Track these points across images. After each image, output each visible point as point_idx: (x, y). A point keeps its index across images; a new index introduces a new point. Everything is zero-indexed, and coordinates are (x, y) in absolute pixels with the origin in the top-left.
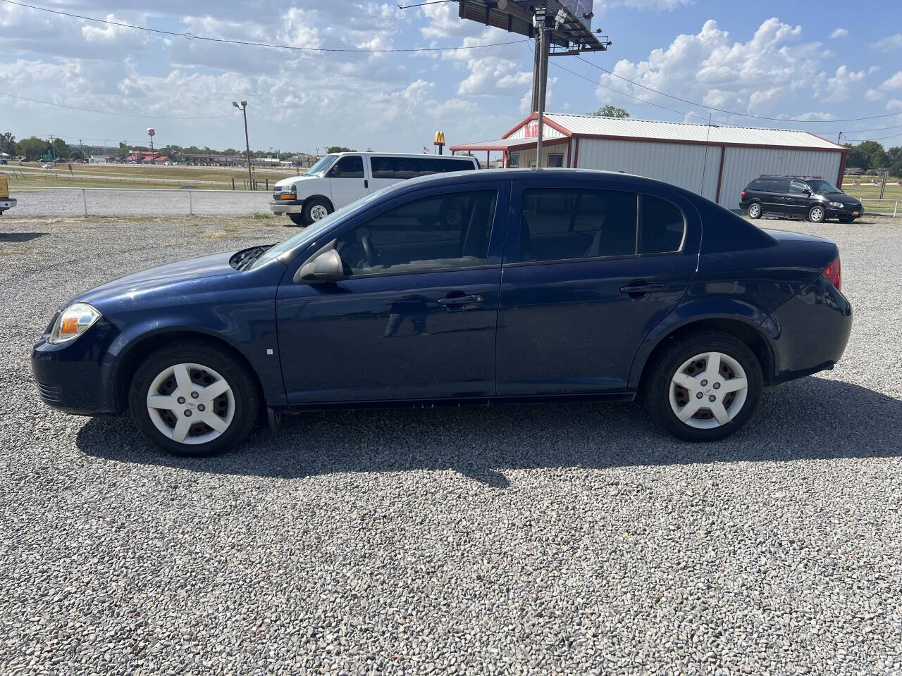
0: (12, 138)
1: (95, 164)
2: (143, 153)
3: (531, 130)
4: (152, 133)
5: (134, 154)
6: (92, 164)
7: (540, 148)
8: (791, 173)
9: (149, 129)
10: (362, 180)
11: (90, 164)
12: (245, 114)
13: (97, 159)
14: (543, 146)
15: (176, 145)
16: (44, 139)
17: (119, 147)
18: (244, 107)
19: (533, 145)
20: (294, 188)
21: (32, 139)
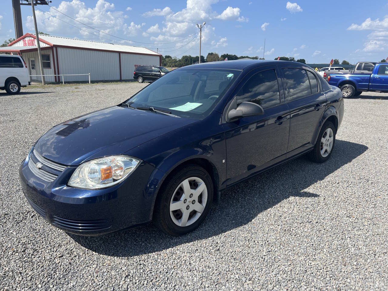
3: (27, 42)
7: (39, 51)
8: (152, 65)
14: (41, 50)
19: (36, 50)
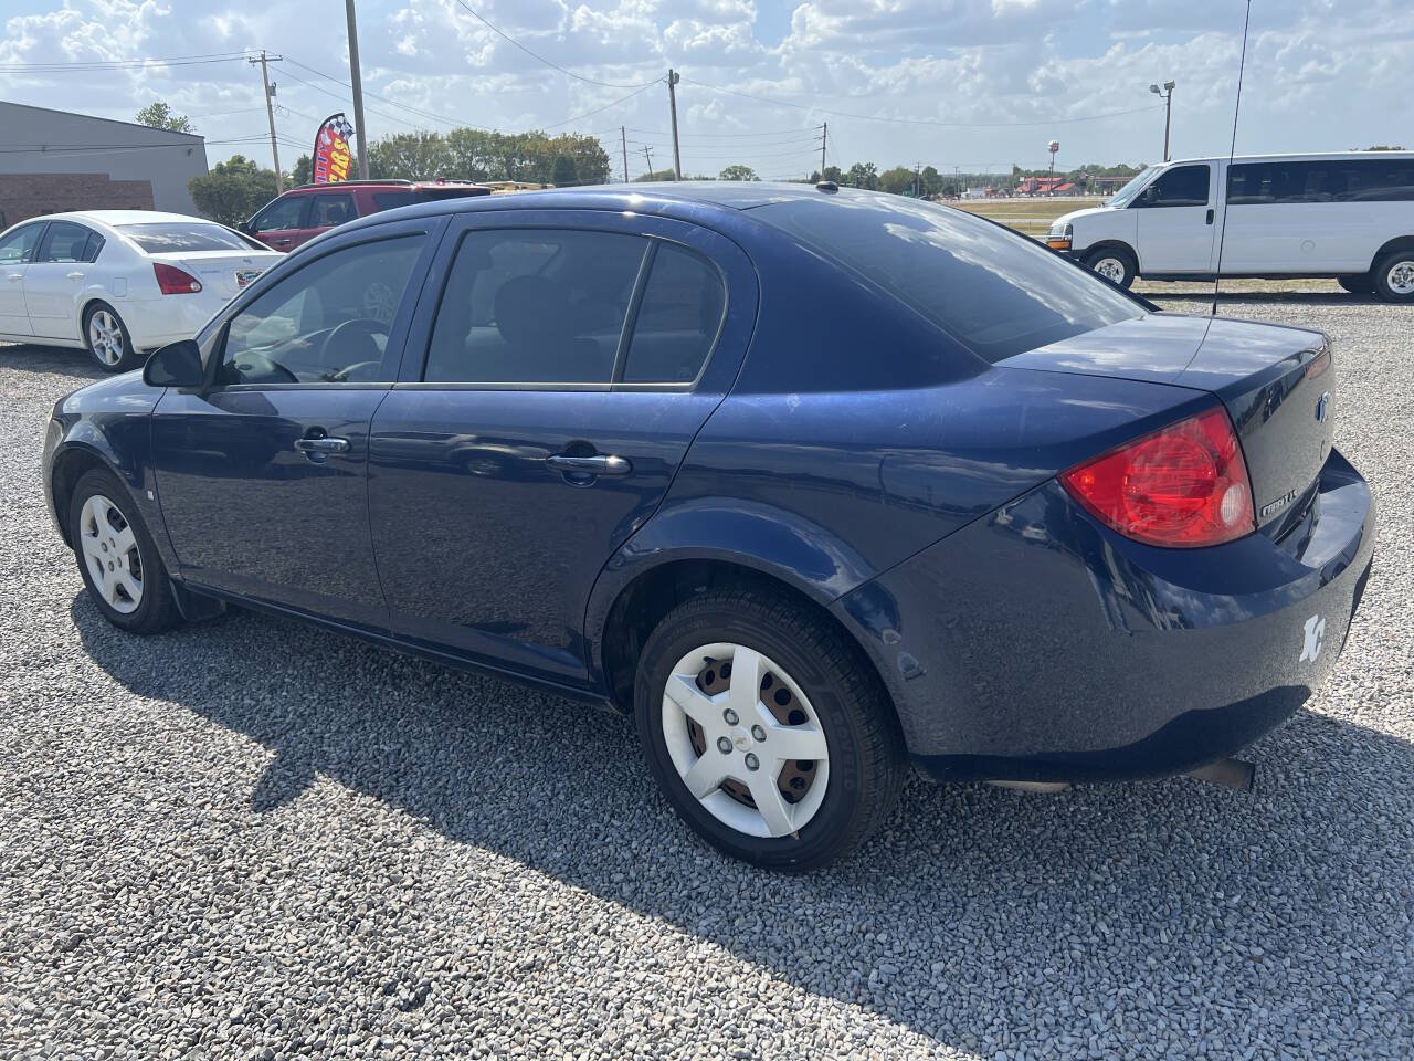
0: (874, 170)
1: (972, 201)
2: (1040, 180)
4: (1055, 148)
5: (1027, 183)
6: (967, 202)
9: (1051, 143)
10: (1203, 211)
11: (962, 201)
12: (1169, 104)
13: (976, 192)
15: (1095, 164)
16: (912, 169)
17: (1012, 172)
18: (1170, 92)
20: (1070, 230)
21: (898, 169)
